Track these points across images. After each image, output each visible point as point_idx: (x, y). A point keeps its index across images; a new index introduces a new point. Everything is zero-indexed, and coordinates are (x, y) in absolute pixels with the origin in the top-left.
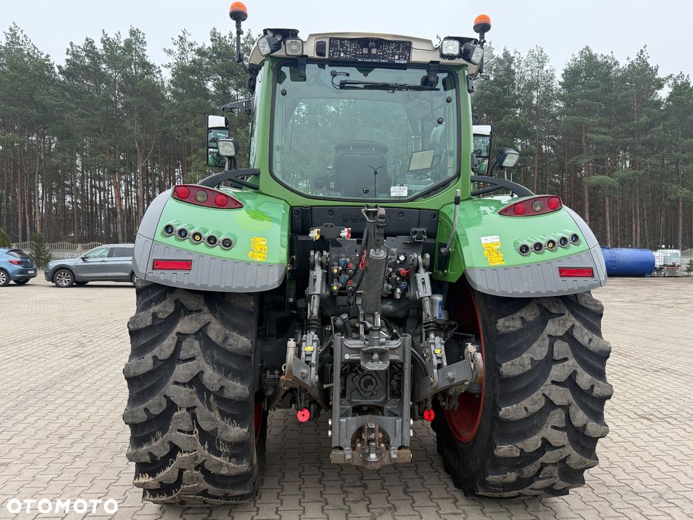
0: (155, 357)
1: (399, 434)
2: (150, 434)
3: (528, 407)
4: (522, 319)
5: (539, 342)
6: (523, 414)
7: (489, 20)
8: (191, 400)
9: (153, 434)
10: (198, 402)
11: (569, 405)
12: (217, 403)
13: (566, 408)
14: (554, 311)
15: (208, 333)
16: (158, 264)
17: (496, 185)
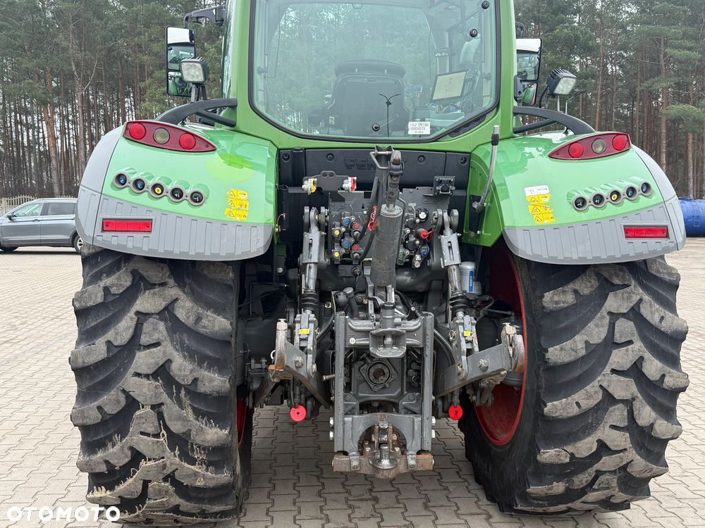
0: (109, 343)
1: (417, 436)
2: (106, 438)
3: (581, 402)
4: (576, 292)
5: (596, 320)
6: (575, 411)
8: (156, 395)
9: (110, 438)
10: (165, 397)
11: (633, 399)
12: (190, 399)
13: (629, 403)
14: (617, 281)
15: (176, 313)
16: (110, 225)
17: (546, 119)
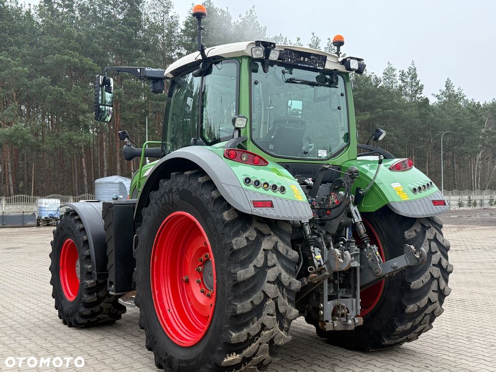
0: (255, 266)
1: (355, 309)
2: (250, 319)
3: (423, 280)
4: (415, 230)
5: (424, 243)
6: (421, 285)
7: (343, 38)
8: (276, 293)
10: (280, 294)
11: (439, 277)
12: (287, 294)
13: (438, 279)
14: (427, 225)
17: (372, 151)
